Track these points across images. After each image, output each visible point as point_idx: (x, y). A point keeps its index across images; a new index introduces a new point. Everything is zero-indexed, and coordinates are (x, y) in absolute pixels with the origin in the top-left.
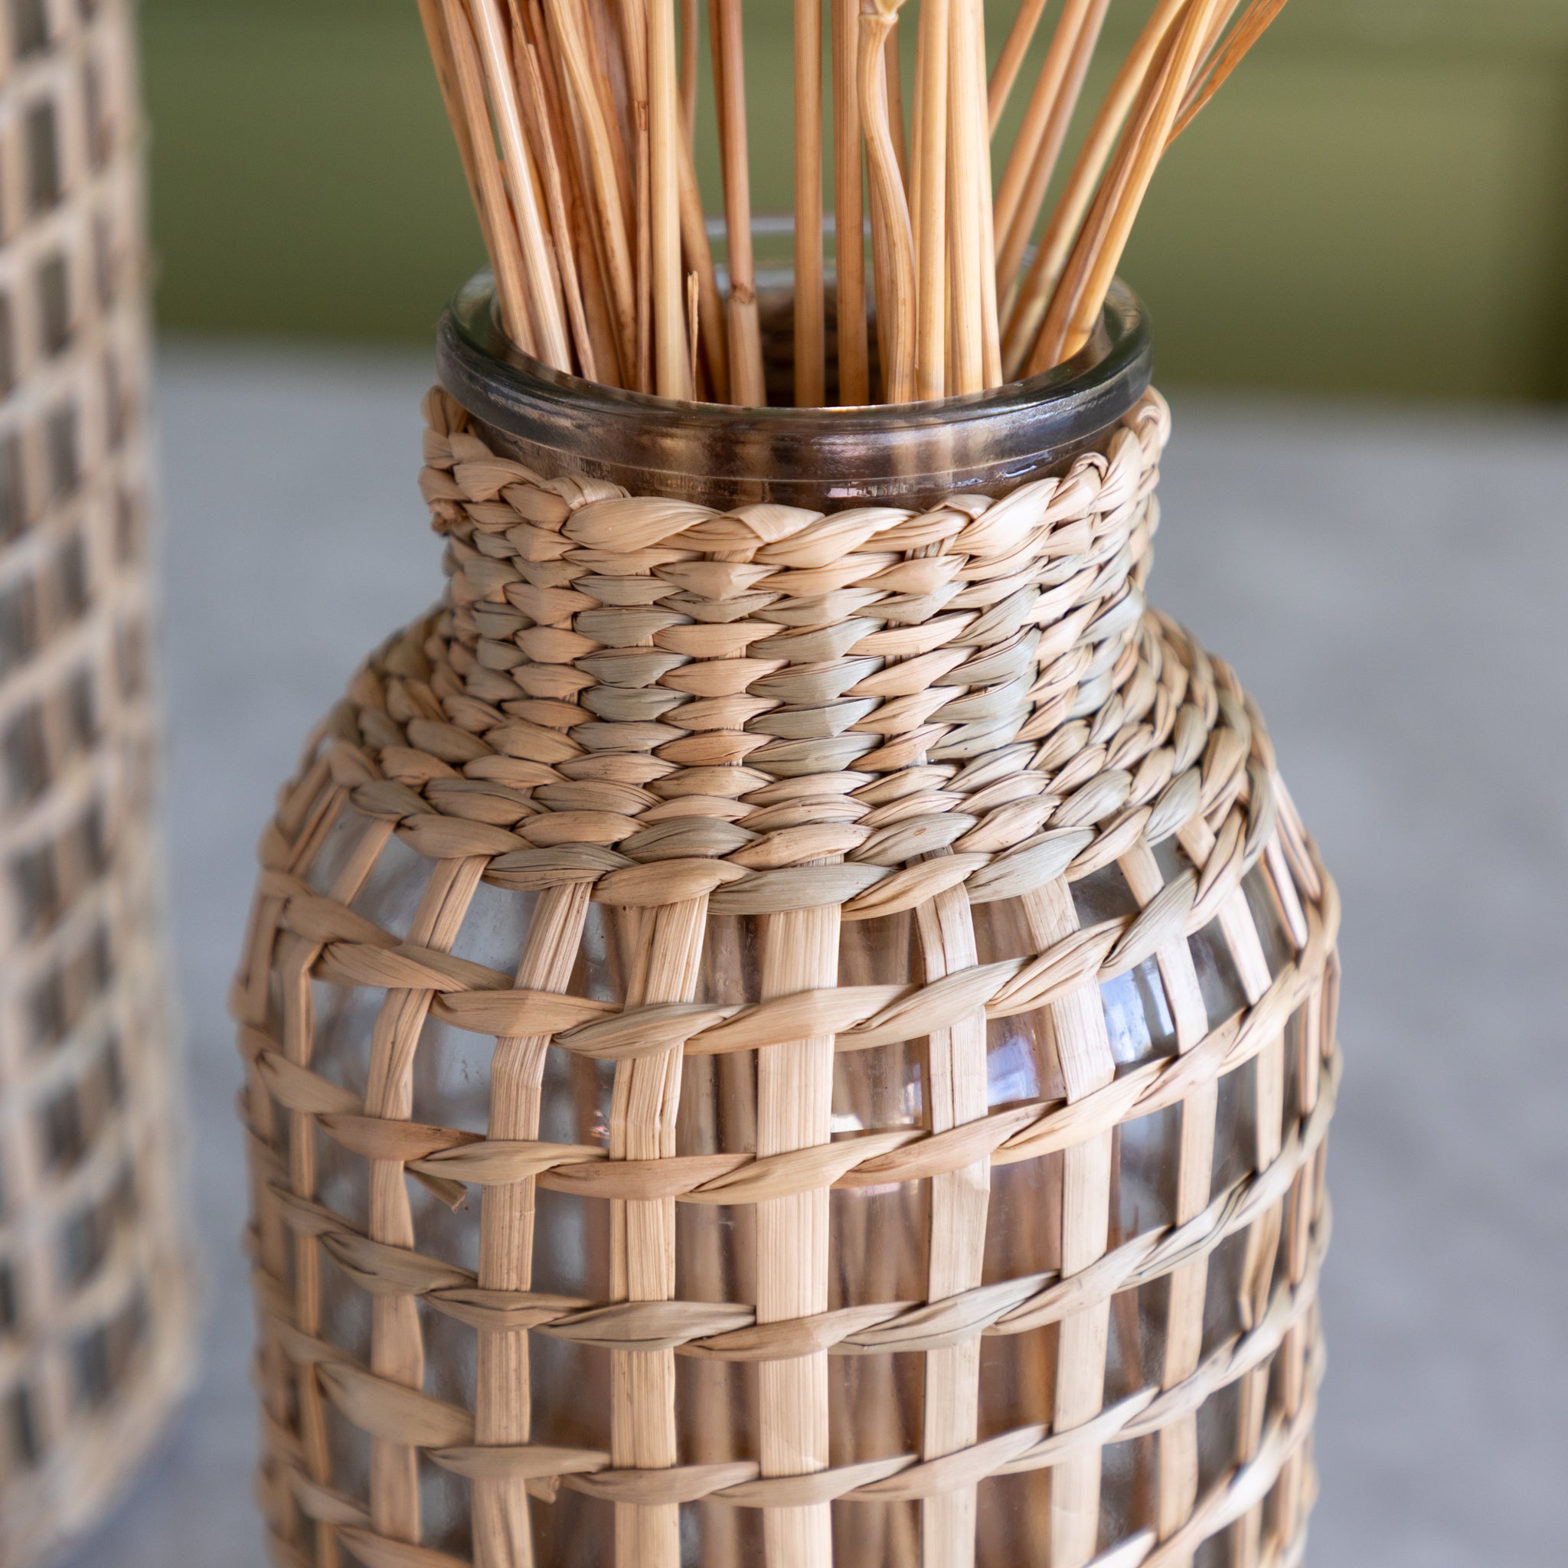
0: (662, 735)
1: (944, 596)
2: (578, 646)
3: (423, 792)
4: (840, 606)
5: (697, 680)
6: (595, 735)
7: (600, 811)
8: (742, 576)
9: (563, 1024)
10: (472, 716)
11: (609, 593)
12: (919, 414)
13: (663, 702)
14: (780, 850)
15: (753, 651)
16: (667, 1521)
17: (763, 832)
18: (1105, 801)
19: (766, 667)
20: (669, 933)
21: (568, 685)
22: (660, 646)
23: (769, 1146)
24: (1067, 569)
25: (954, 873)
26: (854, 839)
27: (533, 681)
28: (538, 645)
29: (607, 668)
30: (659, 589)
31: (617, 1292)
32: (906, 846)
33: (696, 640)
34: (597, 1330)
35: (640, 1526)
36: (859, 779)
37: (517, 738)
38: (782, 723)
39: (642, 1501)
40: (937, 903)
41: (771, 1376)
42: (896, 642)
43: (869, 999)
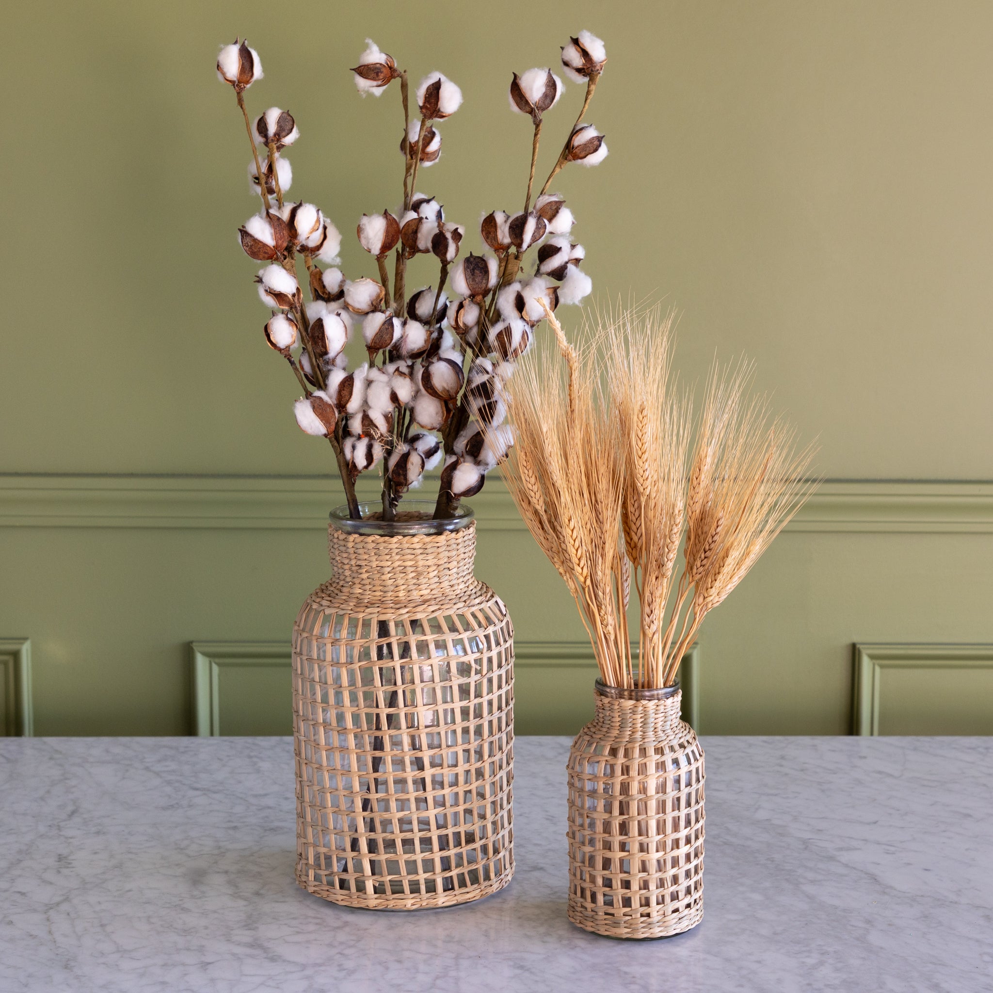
0: (630, 729)
1: (662, 711)
2: (620, 719)
3: (600, 738)
4: (652, 711)
5: (634, 722)
6: (622, 729)
7: (624, 738)
8: (641, 708)
9: (623, 761)
10: (605, 730)
11: (624, 712)
12: (657, 689)
13: (630, 725)
14: (646, 740)
15: (641, 718)
16: (636, 823)
17: (644, 739)
18: (680, 735)
19: (643, 720)
20: (635, 750)
21: (618, 724)
22: (630, 718)
23: (648, 774)
24: (674, 708)
25: (665, 742)
26: (654, 739)
27: (613, 724)
28: (614, 720)
29: (624, 721)
30: (631, 711)
31: (630, 794)
32: (660, 740)
33: (635, 717)
34: (628, 799)
35: (633, 825)
36: (653, 733)
37: (613, 731)
38: (645, 726)
39: (633, 821)
40: (664, 745)
41: (649, 803)
42: (657, 716)
43: (658, 756)
